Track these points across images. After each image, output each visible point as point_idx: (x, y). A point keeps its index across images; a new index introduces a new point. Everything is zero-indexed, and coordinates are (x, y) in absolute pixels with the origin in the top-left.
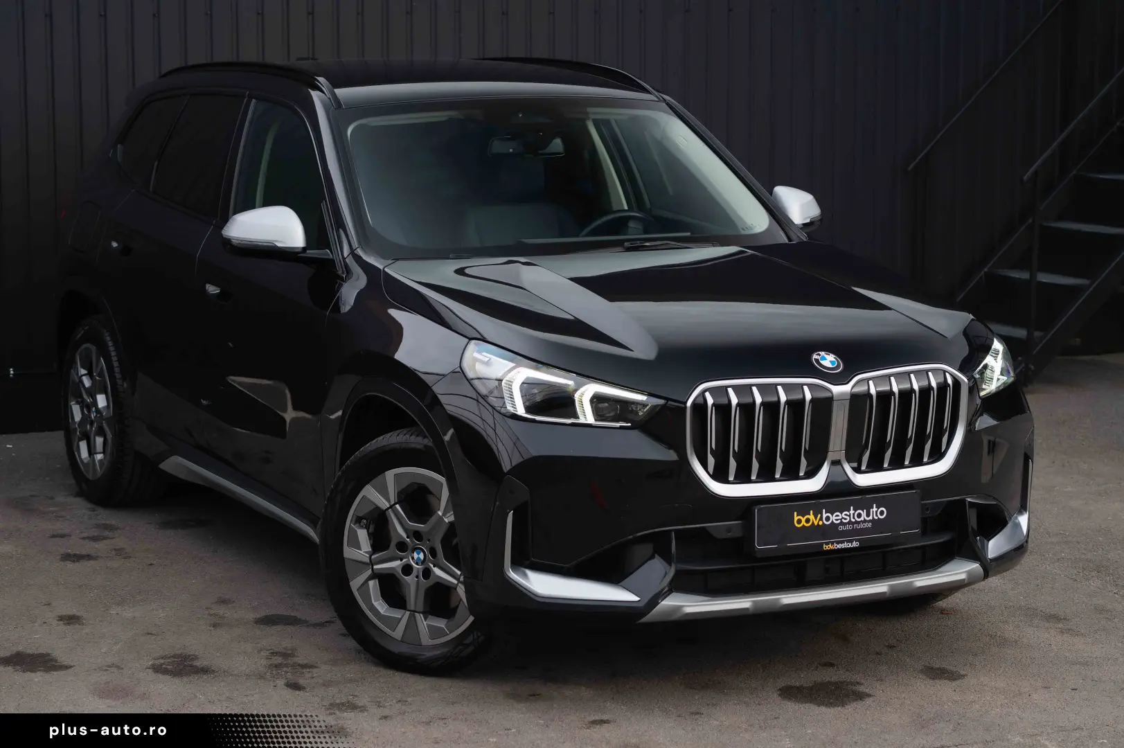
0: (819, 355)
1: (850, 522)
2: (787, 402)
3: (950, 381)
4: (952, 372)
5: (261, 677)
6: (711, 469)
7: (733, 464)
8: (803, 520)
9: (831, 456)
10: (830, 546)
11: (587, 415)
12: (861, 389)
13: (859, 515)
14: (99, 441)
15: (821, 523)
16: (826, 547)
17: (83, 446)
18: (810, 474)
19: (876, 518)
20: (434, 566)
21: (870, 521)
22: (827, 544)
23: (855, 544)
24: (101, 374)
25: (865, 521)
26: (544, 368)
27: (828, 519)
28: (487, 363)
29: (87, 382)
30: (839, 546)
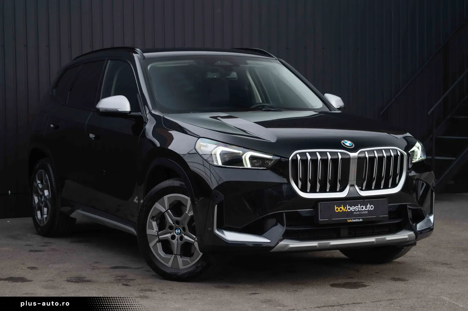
0: (344, 141)
1: (359, 211)
2: (331, 159)
3: (399, 154)
4: (400, 151)
5: (112, 282)
6: (300, 187)
7: (309, 185)
8: (339, 209)
9: (350, 183)
10: (350, 220)
11: (248, 165)
12: (362, 155)
13: (362, 208)
14: (45, 210)
15: (346, 211)
16: (349, 221)
17: (39, 213)
18: (342, 190)
19: (369, 209)
20: (185, 235)
21: (367, 211)
22: (349, 219)
23: (361, 220)
24: (46, 182)
25: (365, 210)
26: (230, 146)
27: (349, 209)
28: (206, 146)
29: (40, 186)
30: (354, 221)
